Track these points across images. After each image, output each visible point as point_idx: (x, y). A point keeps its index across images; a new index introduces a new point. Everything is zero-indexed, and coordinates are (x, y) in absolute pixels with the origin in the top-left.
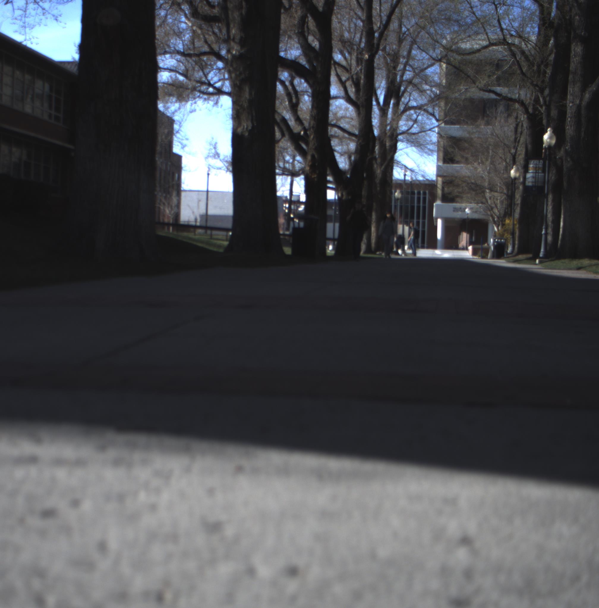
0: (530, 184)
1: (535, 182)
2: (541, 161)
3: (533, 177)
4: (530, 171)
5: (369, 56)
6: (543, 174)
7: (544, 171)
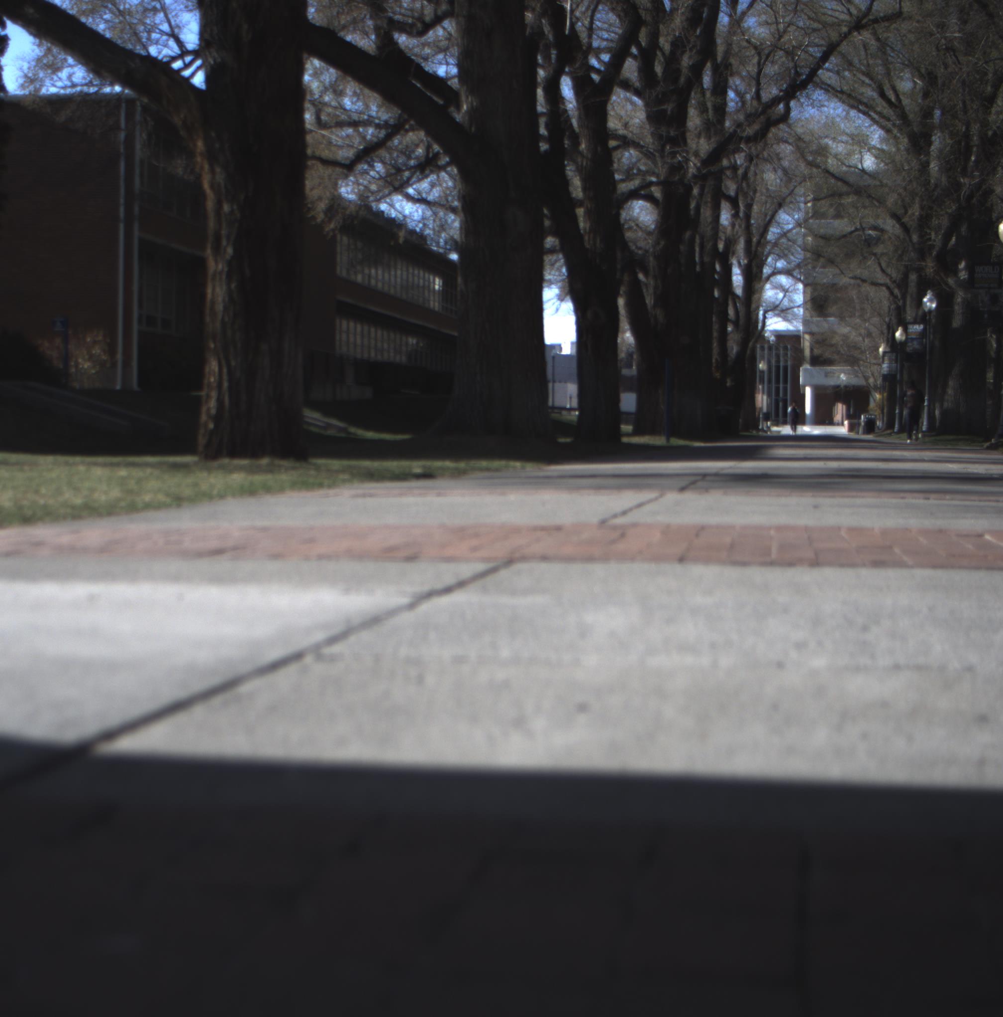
0: (885, 373)
1: (889, 371)
2: (894, 354)
3: (888, 367)
4: (886, 362)
5: (748, 262)
6: (895, 365)
7: (896, 362)
